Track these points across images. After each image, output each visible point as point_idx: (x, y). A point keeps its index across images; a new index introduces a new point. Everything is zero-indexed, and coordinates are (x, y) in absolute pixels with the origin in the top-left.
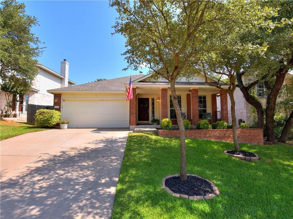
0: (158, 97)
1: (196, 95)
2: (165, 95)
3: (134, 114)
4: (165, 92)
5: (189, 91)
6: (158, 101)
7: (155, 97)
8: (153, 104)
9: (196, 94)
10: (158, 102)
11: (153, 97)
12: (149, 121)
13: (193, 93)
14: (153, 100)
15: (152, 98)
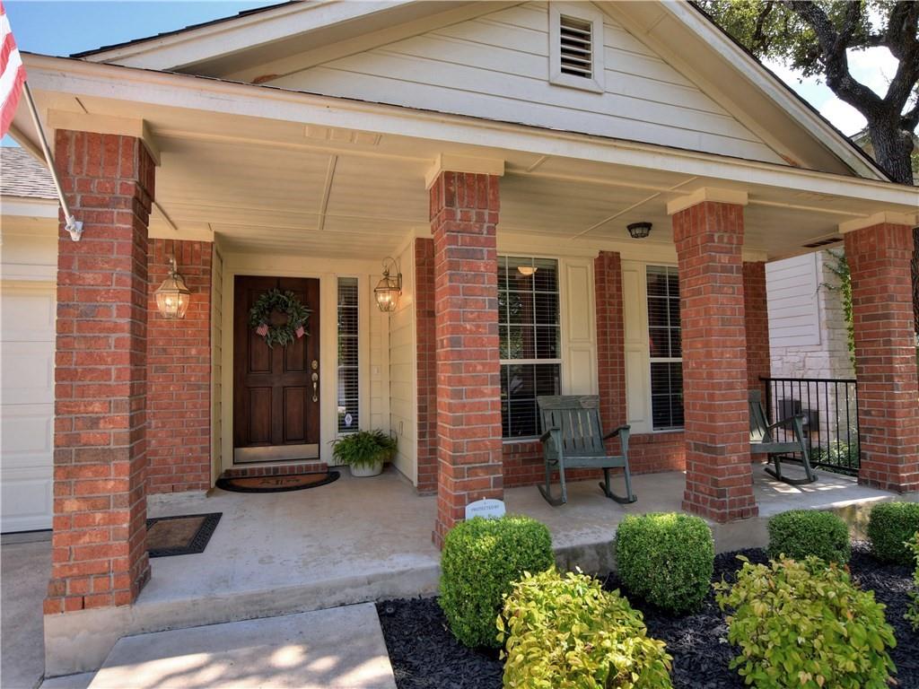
0: (387, 274)
1: (725, 259)
2: (475, 242)
3: (107, 455)
4: (473, 214)
5: (630, 228)
6: (385, 298)
7: (365, 274)
8: (349, 318)
9: (729, 251)
10: (386, 308)
11: (348, 270)
12: (318, 441)
13: (711, 238)
14: (349, 293)
15: (339, 279)
